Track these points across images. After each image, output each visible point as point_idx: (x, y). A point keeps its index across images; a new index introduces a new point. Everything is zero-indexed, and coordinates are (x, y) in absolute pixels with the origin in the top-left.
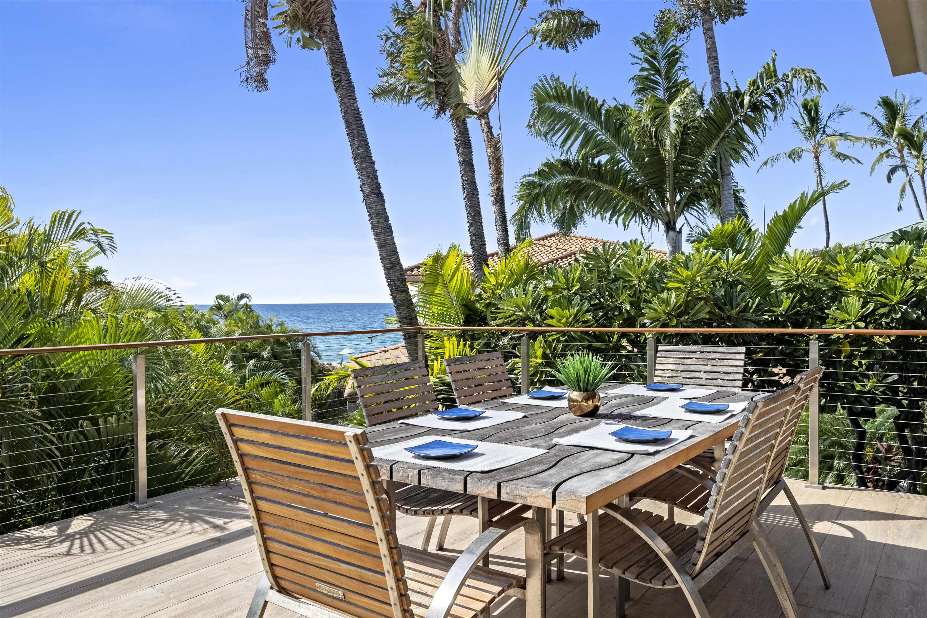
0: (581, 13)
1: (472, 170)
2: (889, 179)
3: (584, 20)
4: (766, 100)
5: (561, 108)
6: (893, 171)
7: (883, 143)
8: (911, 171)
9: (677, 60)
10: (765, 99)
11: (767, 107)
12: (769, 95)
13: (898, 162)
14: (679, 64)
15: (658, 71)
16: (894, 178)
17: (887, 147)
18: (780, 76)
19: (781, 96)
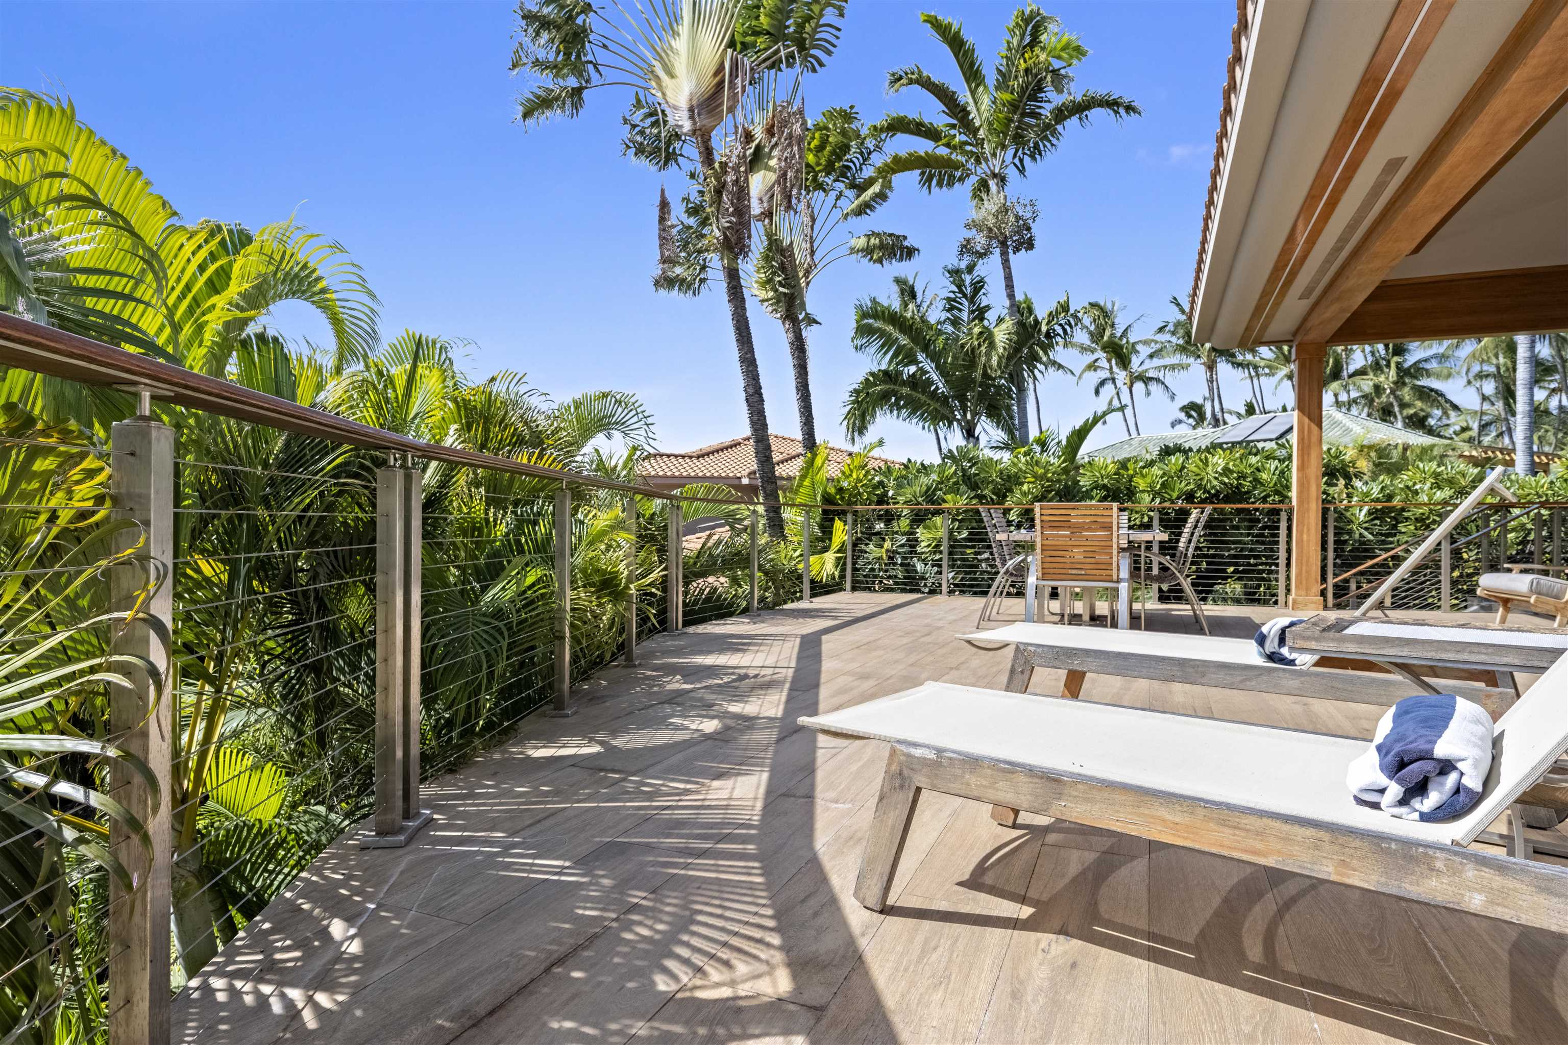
0: (905, 238)
1: (806, 374)
2: (1097, 392)
3: (906, 243)
4: (1059, 330)
5: (878, 324)
6: (1102, 383)
7: (1093, 351)
8: (1119, 383)
9: (982, 287)
10: (1057, 328)
11: (1058, 335)
12: (1061, 325)
13: (1105, 374)
14: (983, 291)
15: (965, 296)
16: (1102, 390)
17: (1096, 356)
18: (1072, 311)
19: (1071, 327)
